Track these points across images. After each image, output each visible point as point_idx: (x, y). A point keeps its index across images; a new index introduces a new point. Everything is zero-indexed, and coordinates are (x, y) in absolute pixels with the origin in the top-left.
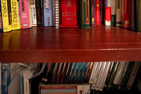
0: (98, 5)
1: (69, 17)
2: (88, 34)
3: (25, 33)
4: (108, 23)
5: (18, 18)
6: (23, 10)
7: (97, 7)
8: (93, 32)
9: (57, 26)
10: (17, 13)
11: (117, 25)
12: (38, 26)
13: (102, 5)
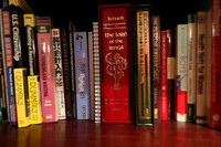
0: (164, 88)
1: (116, 106)
2: (147, 135)
3: (49, 129)
4: (181, 118)
5: (39, 106)
6: (46, 94)
7: (162, 91)
8: (156, 131)
9: (98, 119)
10: (38, 99)
11: (198, 121)
12: (68, 118)
13: (170, 88)
